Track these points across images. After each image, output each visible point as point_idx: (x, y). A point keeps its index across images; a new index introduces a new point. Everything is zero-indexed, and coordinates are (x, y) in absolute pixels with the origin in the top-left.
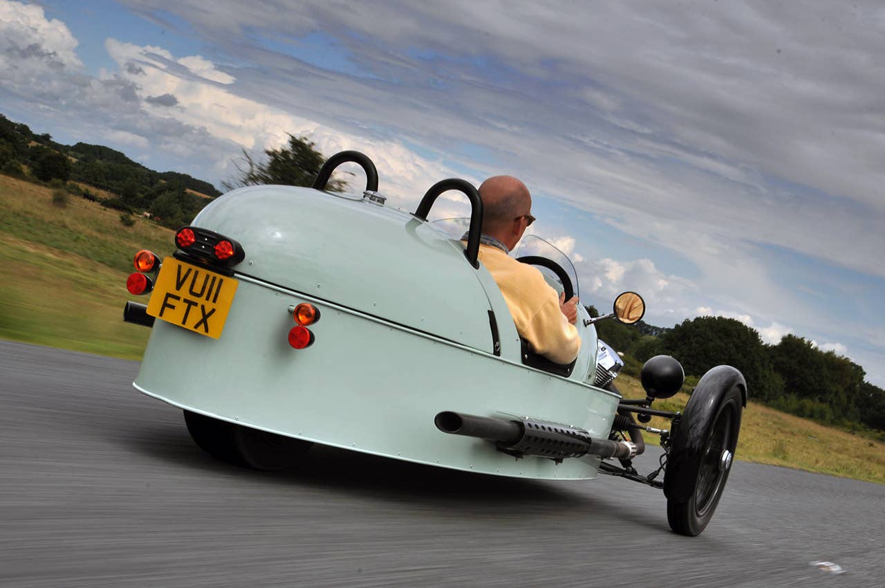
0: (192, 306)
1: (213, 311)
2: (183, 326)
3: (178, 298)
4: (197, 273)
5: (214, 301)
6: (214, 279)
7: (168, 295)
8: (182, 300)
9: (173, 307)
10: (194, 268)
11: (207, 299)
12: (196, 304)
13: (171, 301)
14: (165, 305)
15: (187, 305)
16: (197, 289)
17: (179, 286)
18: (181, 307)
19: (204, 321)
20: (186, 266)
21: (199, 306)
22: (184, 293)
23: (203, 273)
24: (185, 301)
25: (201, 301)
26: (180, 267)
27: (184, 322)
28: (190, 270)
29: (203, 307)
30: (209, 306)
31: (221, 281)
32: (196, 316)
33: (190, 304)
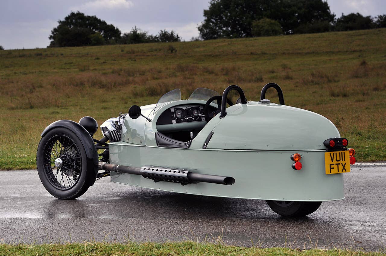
0: (339, 165)
1: (345, 163)
2: (339, 173)
3: (334, 164)
4: (336, 153)
5: (345, 160)
6: (342, 153)
7: (330, 165)
8: (335, 164)
9: (333, 168)
11: (342, 161)
12: (340, 164)
13: (332, 166)
14: (331, 168)
15: (337, 165)
16: (338, 159)
17: (332, 161)
18: (335, 167)
19: (344, 168)
20: (332, 153)
21: (341, 164)
22: (335, 162)
23: (338, 153)
24: (336, 164)
25: (340, 162)
26: (330, 154)
28: (334, 153)
29: (342, 164)
30: (343, 162)
31: (344, 153)
32: (341, 167)
33: (338, 164)
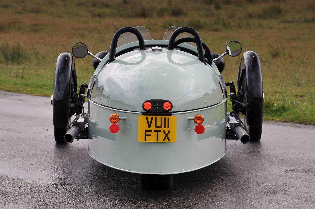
0: (159, 132)
1: (169, 131)
2: (157, 141)
3: (151, 131)
4: (156, 118)
5: (168, 127)
6: (165, 118)
7: (146, 131)
8: (153, 131)
9: (150, 135)
10: (154, 117)
11: (165, 127)
12: (160, 131)
13: (148, 133)
14: (146, 135)
15: (156, 133)
16: (159, 124)
17: (149, 126)
18: (154, 134)
19: (167, 137)
20: (149, 117)
21: (162, 131)
22: (153, 128)
23: (159, 118)
24: (155, 131)
25: (162, 129)
26: (147, 118)
27: (157, 140)
28: (152, 118)
29: (164, 131)
30: (167, 130)
31: (168, 118)
32: (162, 136)
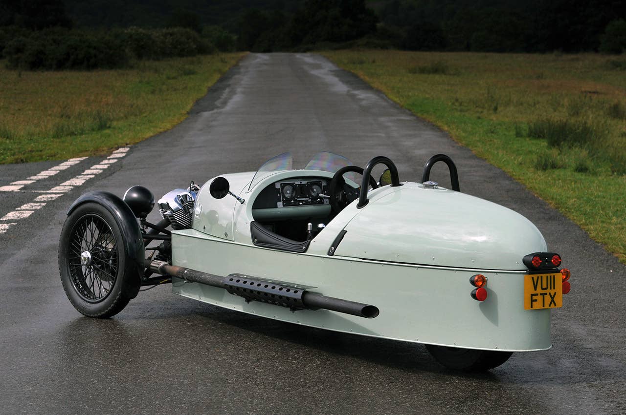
0: (545, 296)
1: (555, 293)
2: (543, 308)
6: (551, 276)
7: (532, 295)
8: (539, 294)
9: (536, 300)
10: (540, 275)
11: (551, 289)
13: (534, 298)
14: (532, 301)
15: (542, 296)
17: (535, 289)
18: (539, 298)
19: (553, 301)
20: (535, 276)
22: (539, 291)
23: (544, 276)
25: (548, 291)
26: (533, 278)
27: (544, 306)
28: (538, 277)
29: (550, 294)
30: (552, 292)
31: (554, 276)
32: (548, 299)
